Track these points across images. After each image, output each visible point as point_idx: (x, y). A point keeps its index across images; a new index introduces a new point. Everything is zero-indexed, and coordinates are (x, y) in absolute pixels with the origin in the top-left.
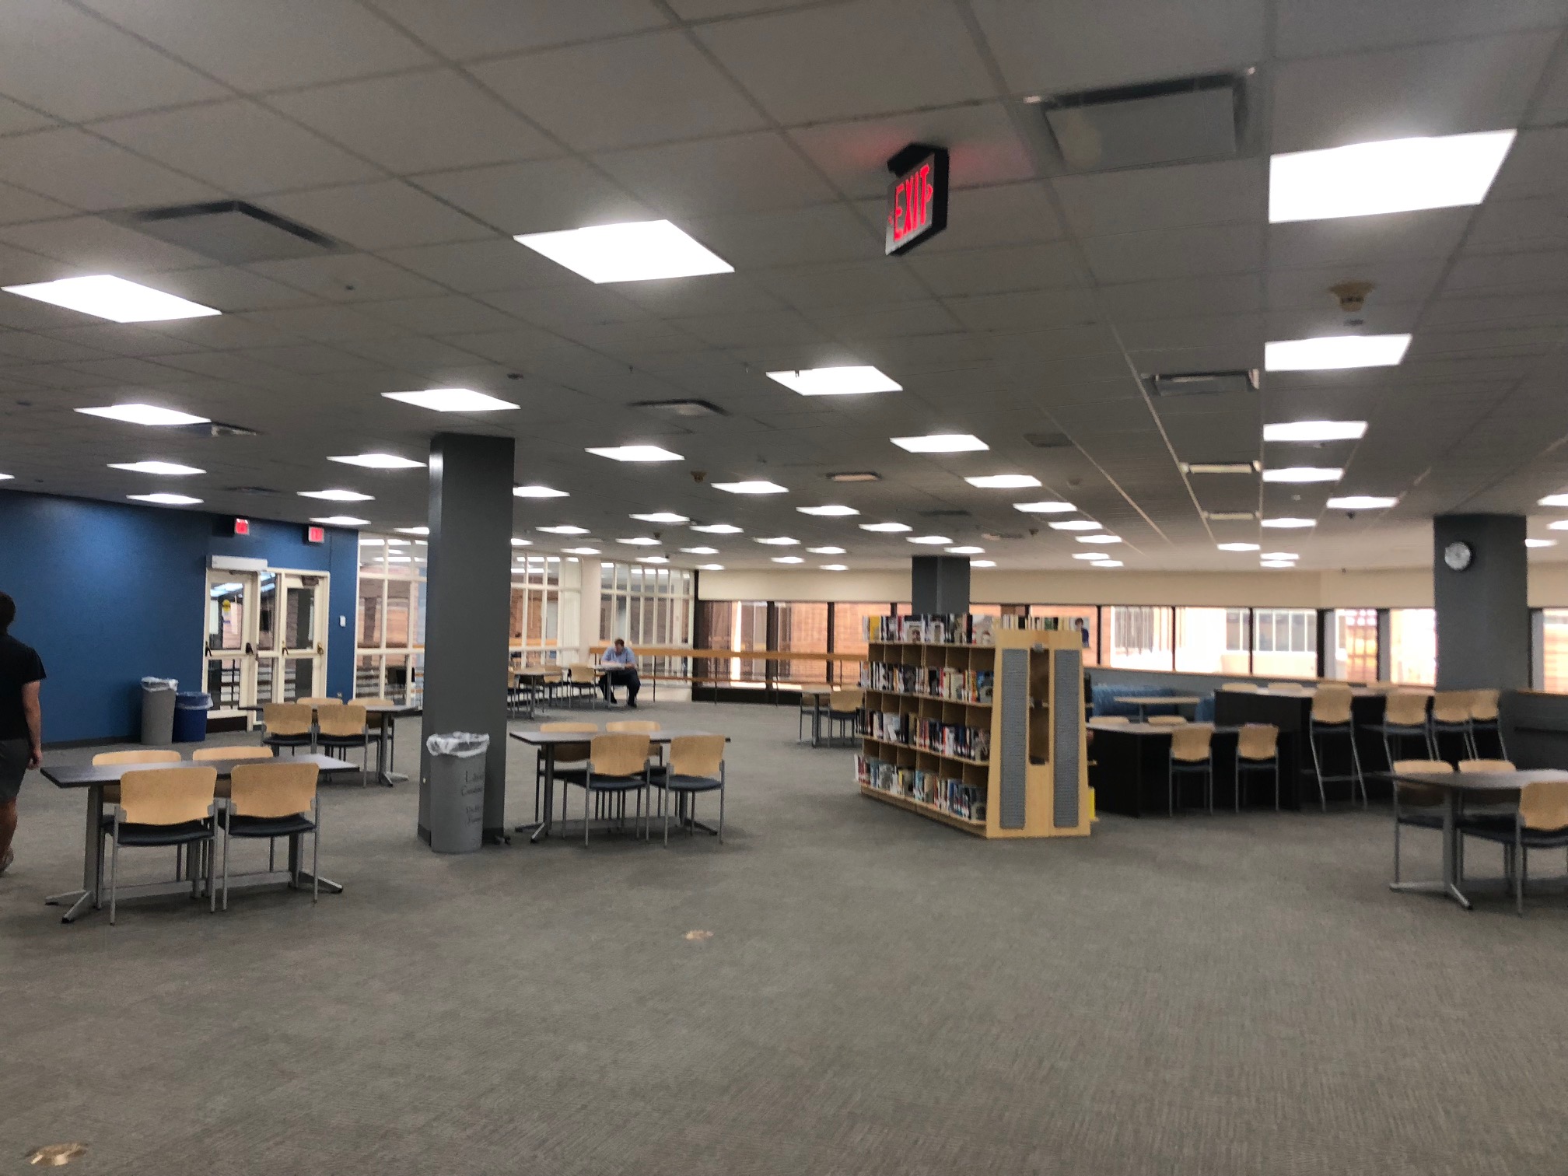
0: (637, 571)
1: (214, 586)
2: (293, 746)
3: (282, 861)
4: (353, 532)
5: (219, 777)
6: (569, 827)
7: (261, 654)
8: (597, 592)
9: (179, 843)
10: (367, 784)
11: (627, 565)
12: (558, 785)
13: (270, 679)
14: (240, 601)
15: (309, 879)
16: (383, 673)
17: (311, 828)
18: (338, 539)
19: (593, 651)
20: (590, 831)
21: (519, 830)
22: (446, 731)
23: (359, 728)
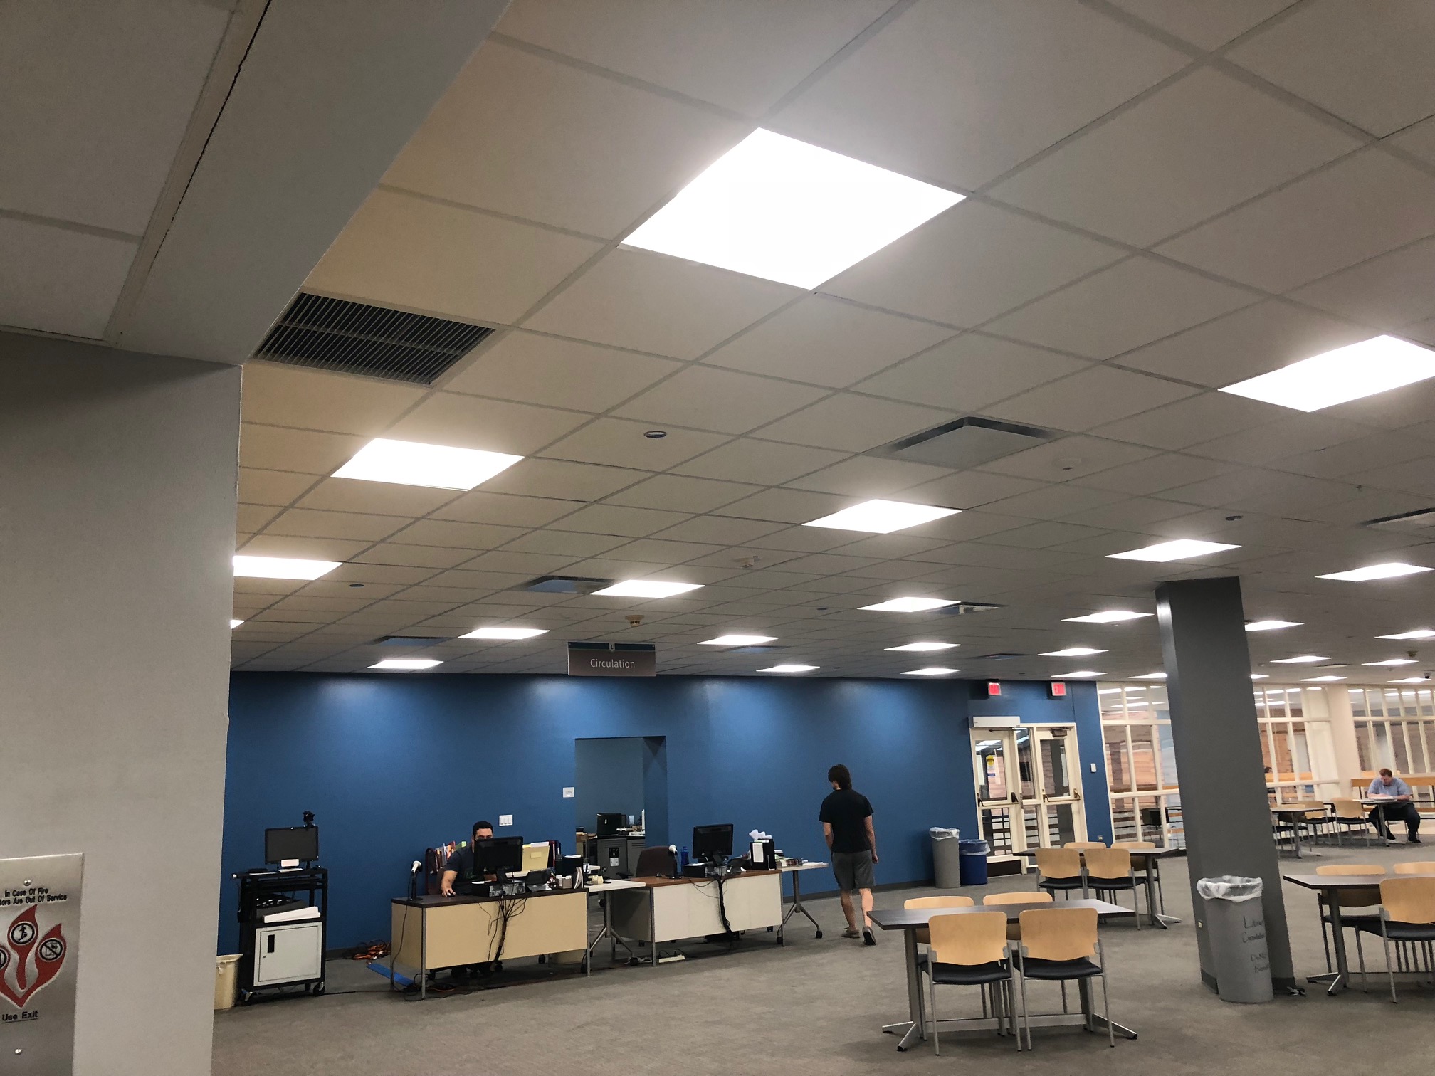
0: (1392, 695)
1: (978, 742)
2: (1066, 888)
3: (1075, 1004)
4: (1092, 683)
5: (1009, 921)
6: (1370, 979)
7: (1026, 802)
8: (1349, 720)
9: (982, 983)
10: (1141, 926)
11: (1379, 689)
12: (1348, 933)
13: (1036, 825)
14: (1000, 754)
15: (1104, 1023)
16: (1138, 815)
17: (1098, 972)
18: (1080, 691)
19: (1355, 783)
20: (1396, 984)
21: (1311, 980)
22: (1215, 874)
23: (1125, 871)
